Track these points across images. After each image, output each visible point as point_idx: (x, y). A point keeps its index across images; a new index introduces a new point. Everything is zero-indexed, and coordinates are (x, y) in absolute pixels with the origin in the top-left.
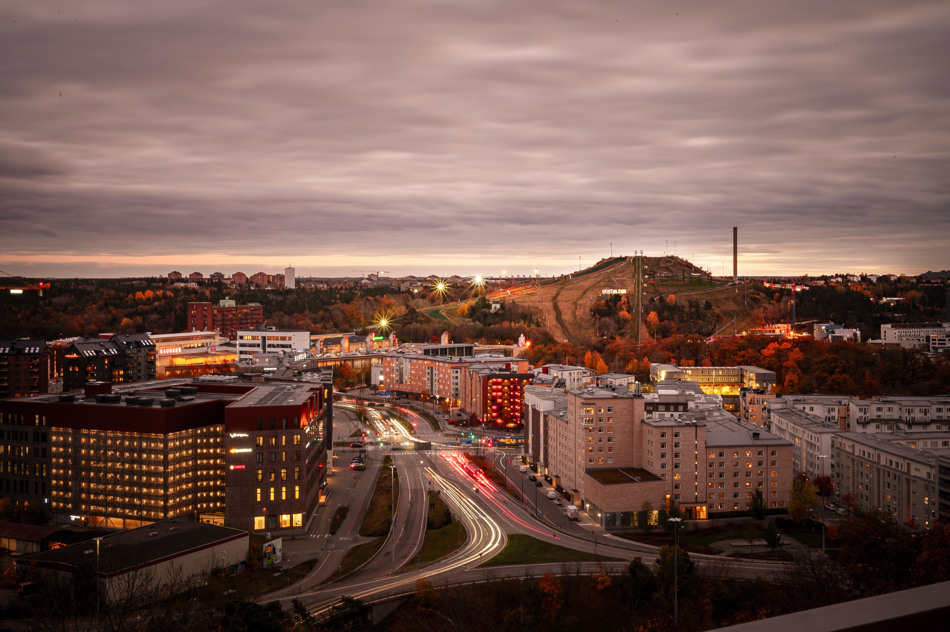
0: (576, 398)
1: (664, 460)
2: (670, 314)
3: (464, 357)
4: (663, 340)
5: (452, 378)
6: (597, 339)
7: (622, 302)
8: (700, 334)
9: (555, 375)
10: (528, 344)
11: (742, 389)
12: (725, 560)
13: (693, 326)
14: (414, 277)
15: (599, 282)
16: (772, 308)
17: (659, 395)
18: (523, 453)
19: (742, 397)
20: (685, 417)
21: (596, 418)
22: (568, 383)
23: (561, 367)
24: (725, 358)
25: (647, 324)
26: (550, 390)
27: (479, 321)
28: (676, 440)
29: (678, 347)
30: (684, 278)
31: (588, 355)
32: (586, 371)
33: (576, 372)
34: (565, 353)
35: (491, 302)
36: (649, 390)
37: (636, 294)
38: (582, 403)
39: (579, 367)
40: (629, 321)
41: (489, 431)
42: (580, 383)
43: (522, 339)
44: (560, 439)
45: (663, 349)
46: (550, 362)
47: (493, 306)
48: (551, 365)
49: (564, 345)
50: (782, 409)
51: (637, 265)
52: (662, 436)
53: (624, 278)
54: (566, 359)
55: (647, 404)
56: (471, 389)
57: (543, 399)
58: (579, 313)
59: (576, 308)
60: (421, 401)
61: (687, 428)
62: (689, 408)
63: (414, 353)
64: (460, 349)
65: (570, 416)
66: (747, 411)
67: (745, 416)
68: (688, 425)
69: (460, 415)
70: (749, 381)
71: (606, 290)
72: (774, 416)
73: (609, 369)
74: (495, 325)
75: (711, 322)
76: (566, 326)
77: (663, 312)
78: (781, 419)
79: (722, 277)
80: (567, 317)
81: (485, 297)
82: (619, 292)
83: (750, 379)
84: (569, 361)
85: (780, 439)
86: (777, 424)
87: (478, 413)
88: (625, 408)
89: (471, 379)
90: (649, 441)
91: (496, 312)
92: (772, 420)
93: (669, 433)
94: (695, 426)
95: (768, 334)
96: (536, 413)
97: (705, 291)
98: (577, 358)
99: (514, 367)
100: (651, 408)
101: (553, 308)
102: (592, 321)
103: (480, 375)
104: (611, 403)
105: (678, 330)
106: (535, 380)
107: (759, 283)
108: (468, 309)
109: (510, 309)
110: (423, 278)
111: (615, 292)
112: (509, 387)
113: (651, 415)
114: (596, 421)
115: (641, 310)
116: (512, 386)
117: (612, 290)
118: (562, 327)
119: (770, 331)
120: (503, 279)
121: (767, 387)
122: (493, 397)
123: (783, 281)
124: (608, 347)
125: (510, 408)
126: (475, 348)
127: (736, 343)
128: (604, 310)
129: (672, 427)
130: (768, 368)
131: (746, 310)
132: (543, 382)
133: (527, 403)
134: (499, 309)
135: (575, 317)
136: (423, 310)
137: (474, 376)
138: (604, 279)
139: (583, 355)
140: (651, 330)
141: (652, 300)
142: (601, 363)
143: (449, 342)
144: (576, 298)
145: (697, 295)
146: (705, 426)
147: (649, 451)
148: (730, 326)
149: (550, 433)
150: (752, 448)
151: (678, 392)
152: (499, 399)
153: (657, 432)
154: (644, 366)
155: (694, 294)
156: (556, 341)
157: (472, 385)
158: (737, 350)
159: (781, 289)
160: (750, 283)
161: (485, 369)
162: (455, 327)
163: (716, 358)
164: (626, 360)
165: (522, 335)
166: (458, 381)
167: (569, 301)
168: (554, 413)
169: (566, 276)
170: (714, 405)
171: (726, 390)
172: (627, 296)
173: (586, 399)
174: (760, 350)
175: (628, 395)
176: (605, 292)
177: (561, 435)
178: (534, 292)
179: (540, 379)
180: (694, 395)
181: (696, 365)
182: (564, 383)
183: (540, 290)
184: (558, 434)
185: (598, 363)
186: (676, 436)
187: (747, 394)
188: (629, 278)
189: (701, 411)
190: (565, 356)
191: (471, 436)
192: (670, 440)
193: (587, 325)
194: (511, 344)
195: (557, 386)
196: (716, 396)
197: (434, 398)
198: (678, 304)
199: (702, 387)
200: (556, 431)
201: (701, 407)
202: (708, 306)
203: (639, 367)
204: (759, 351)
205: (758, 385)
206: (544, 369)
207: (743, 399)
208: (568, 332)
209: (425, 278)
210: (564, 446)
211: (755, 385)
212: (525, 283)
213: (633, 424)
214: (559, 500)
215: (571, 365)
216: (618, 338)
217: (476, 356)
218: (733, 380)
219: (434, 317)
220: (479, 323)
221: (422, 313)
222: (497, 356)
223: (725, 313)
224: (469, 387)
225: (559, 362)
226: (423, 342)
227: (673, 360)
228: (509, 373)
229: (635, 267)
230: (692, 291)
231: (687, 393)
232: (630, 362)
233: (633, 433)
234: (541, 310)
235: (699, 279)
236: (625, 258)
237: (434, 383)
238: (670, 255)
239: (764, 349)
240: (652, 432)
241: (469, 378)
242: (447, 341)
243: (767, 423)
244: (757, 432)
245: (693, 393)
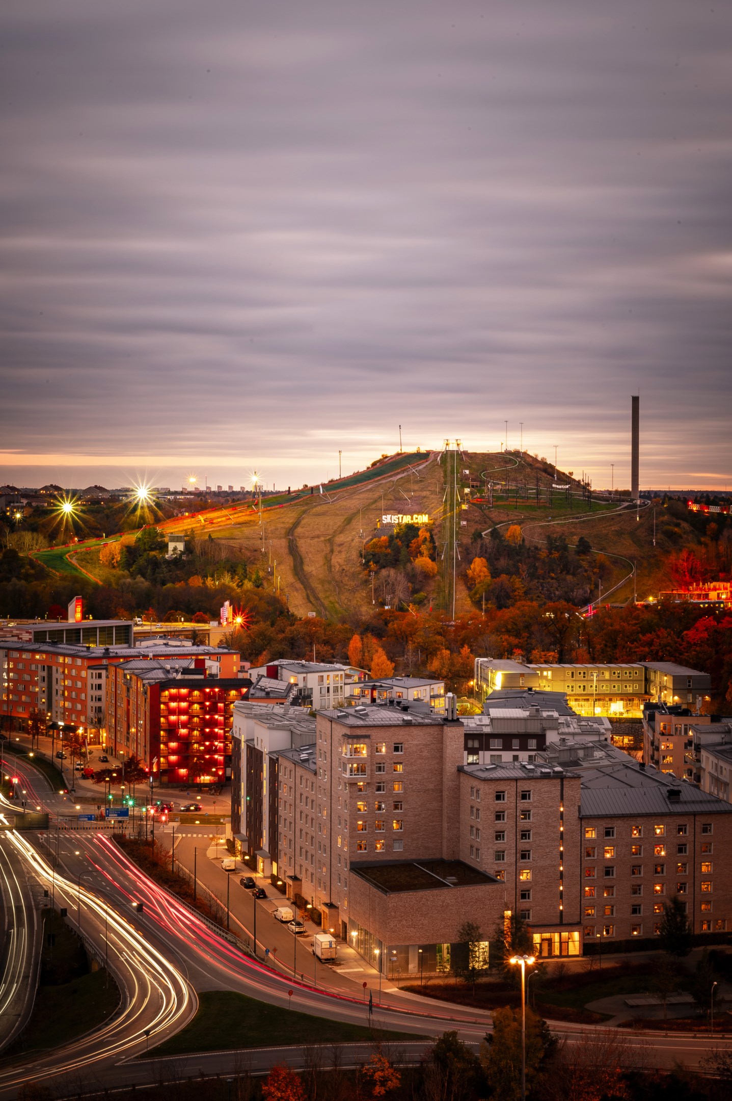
0: (334, 725)
1: (500, 845)
2: (511, 562)
3: (114, 646)
4: (499, 613)
5: (89, 687)
6: (371, 612)
7: (421, 538)
8: (568, 600)
9: (292, 681)
10: (239, 620)
11: (649, 707)
12: (616, 1033)
13: (555, 584)
14: (14, 489)
15: (375, 501)
16: (704, 551)
17: (492, 720)
18: (229, 833)
19: (648, 722)
20: (539, 761)
21: (372, 764)
22: (316, 697)
23: (303, 666)
24: (615, 647)
25: (468, 582)
26: (282, 711)
27: (143, 576)
28: (523, 804)
29: (527, 627)
30: (538, 493)
31: (356, 642)
32: (352, 672)
33: (332, 674)
34: (311, 639)
35: (166, 539)
36: (471, 708)
37: (448, 524)
38: (345, 735)
39: (338, 666)
40: (434, 576)
41: (163, 791)
42: (340, 697)
43: (227, 610)
44: (301, 806)
45: (497, 631)
46: (282, 656)
47: (171, 546)
48: (284, 662)
49: (308, 622)
50: (721, 744)
51: (449, 468)
52: (498, 797)
53: (424, 494)
54: (312, 651)
55: (468, 737)
56: (128, 710)
57: (269, 728)
58: (338, 560)
59: (332, 551)
60: (28, 733)
61: (546, 781)
62: (548, 744)
63: (15, 639)
64: (106, 630)
65: (320, 761)
66: (657, 749)
67: (652, 757)
68: (546, 776)
69: (105, 760)
70: (661, 691)
71: (389, 516)
72: (707, 758)
73: (395, 669)
74: (173, 583)
75: (589, 579)
76: (313, 585)
77: (498, 559)
78: (721, 763)
79: (610, 492)
80: (314, 567)
81: (155, 529)
82: (415, 521)
83: (663, 688)
84: (318, 653)
85: (718, 801)
86: (713, 772)
87: (141, 755)
88: (426, 745)
89: (128, 690)
90: (472, 807)
91: (176, 558)
92: (703, 765)
93: (510, 791)
94: (560, 777)
95: (696, 601)
96: (255, 755)
97: (577, 518)
98: (333, 649)
99: (213, 666)
100: (476, 745)
101: (287, 551)
102: (363, 576)
103: (145, 682)
104: (401, 736)
105: (526, 593)
106: (252, 691)
107: (680, 504)
108: (121, 552)
109: (204, 553)
110: (32, 490)
111: (407, 519)
112: (201, 704)
113: (475, 757)
114: (372, 770)
115: (457, 554)
116: (207, 704)
117: (400, 516)
118: (305, 588)
119: (699, 596)
120: (190, 493)
121: (694, 703)
122: (169, 723)
123: (723, 499)
124: (393, 626)
125: (204, 745)
126: (136, 629)
127: (637, 618)
128: (386, 555)
129: (516, 780)
130: (695, 667)
131: (655, 556)
132: (268, 695)
133: (237, 736)
134: (182, 553)
135: (330, 567)
136: (33, 554)
137: (133, 683)
138: (385, 495)
139: (346, 641)
140: (475, 594)
141: (477, 536)
142: (380, 658)
143: (84, 617)
144: (331, 532)
145: (562, 525)
146: (579, 777)
147: (472, 827)
148: (625, 586)
149: (283, 793)
150: (667, 820)
151: (527, 713)
152: (183, 727)
153: (488, 790)
154: (463, 664)
155: (557, 524)
156: (293, 615)
157: (128, 701)
158: (638, 633)
159: (720, 514)
160: (663, 503)
161: (155, 669)
162: (96, 587)
163: (598, 647)
164: (428, 652)
165: (227, 603)
166: (102, 693)
167: (318, 537)
168: (290, 755)
169: (312, 488)
170: (595, 738)
171: (617, 708)
172: (430, 528)
173: (352, 727)
174: (681, 631)
175: (432, 719)
176: (389, 521)
177: (304, 797)
178: (252, 518)
179: (262, 690)
180: (557, 719)
181: (561, 661)
182: (309, 697)
183: (262, 517)
184: (298, 796)
185: (375, 657)
186: (524, 797)
187: (657, 715)
188: (433, 492)
189: (572, 749)
190: (311, 644)
191: (126, 800)
192: (513, 805)
193: (353, 584)
194: (205, 622)
195: (295, 702)
196: (599, 720)
197: (54, 726)
198: (527, 543)
199: (572, 704)
200: (293, 790)
201: (571, 742)
202: (584, 547)
203: (452, 664)
204: (679, 634)
205: (676, 698)
206: (269, 668)
207: (649, 725)
208: (317, 599)
209: (36, 491)
210: (310, 818)
211: (671, 699)
212: (233, 501)
213: (442, 774)
214: (298, 924)
215: (323, 661)
216: (412, 609)
217: (138, 643)
218: (630, 690)
219: (54, 568)
220: (142, 579)
221: (31, 560)
222: (178, 643)
223: (615, 562)
224: (124, 705)
225: (298, 656)
226: (32, 617)
227: (518, 651)
228: (202, 677)
229: (445, 472)
230: (554, 518)
231: (545, 714)
232: (436, 655)
233: (441, 792)
234: (265, 555)
235: (567, 495)
236: (427, 455)
237: (54, 698)
238: (512, 449)
239: (688, 629)
240: (478, 791)
241: (124, 687)
242: (79, 615)
243: (694, 771)
244: (676, 788)
245: (555, 714)
